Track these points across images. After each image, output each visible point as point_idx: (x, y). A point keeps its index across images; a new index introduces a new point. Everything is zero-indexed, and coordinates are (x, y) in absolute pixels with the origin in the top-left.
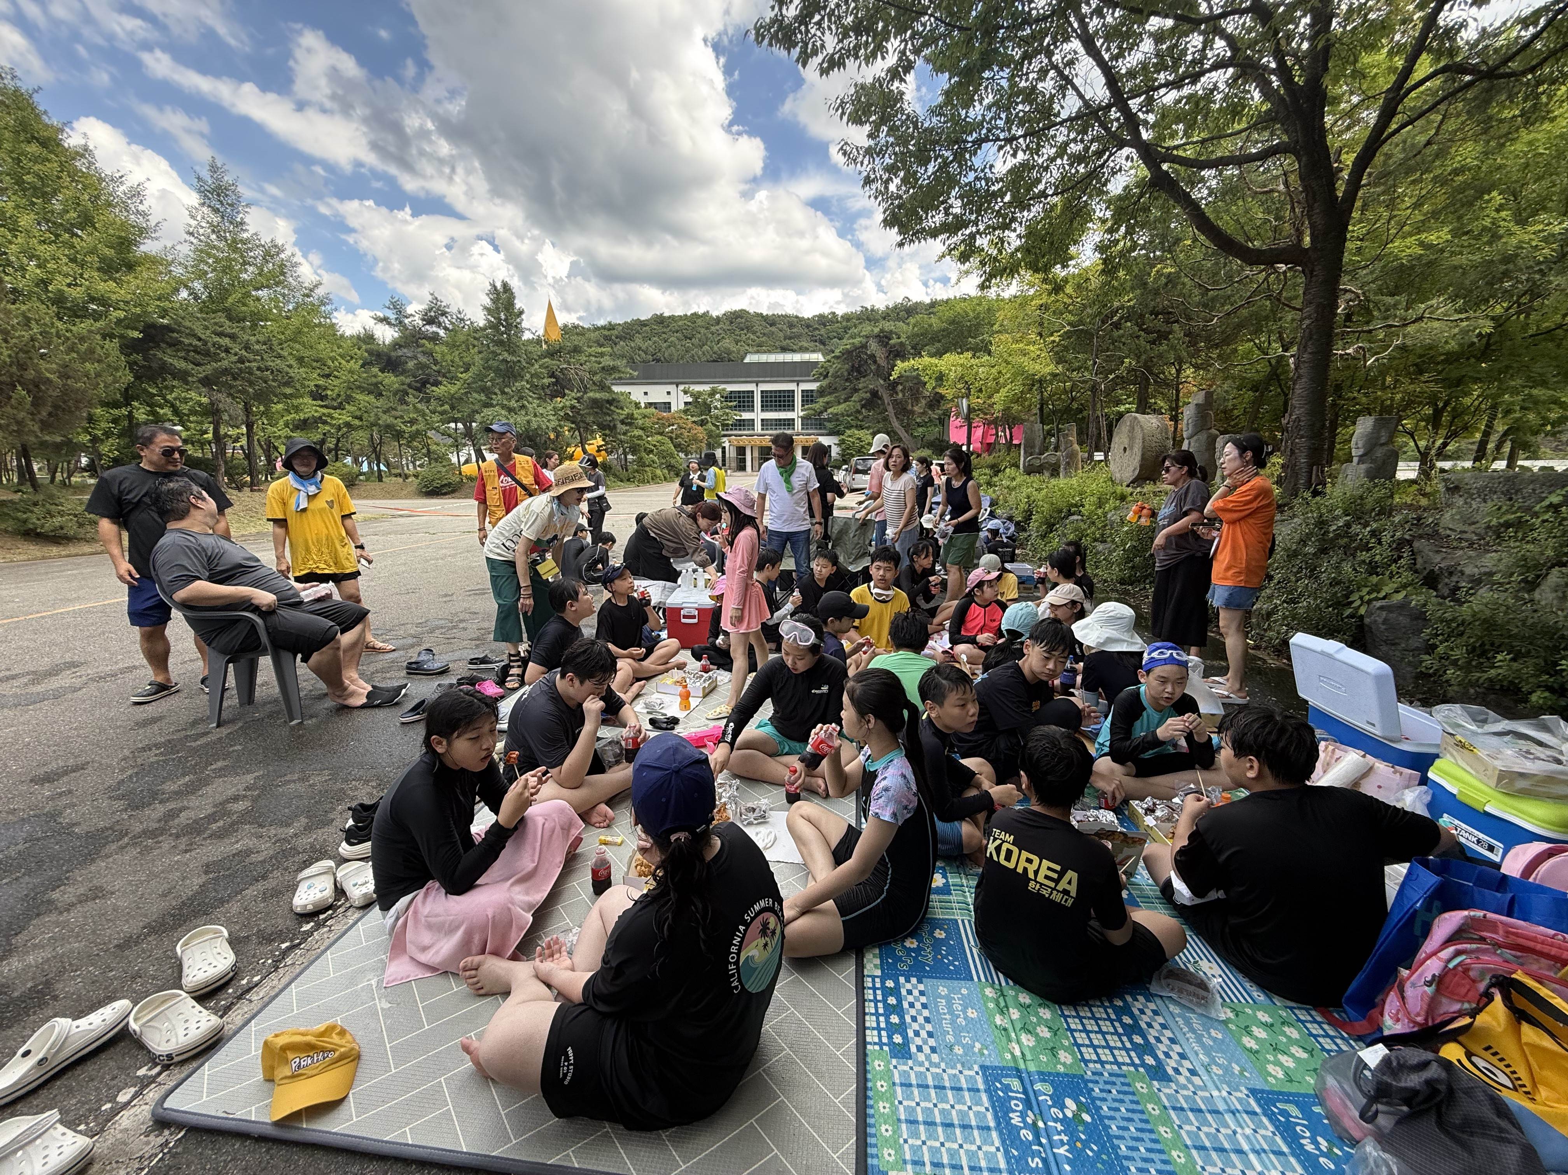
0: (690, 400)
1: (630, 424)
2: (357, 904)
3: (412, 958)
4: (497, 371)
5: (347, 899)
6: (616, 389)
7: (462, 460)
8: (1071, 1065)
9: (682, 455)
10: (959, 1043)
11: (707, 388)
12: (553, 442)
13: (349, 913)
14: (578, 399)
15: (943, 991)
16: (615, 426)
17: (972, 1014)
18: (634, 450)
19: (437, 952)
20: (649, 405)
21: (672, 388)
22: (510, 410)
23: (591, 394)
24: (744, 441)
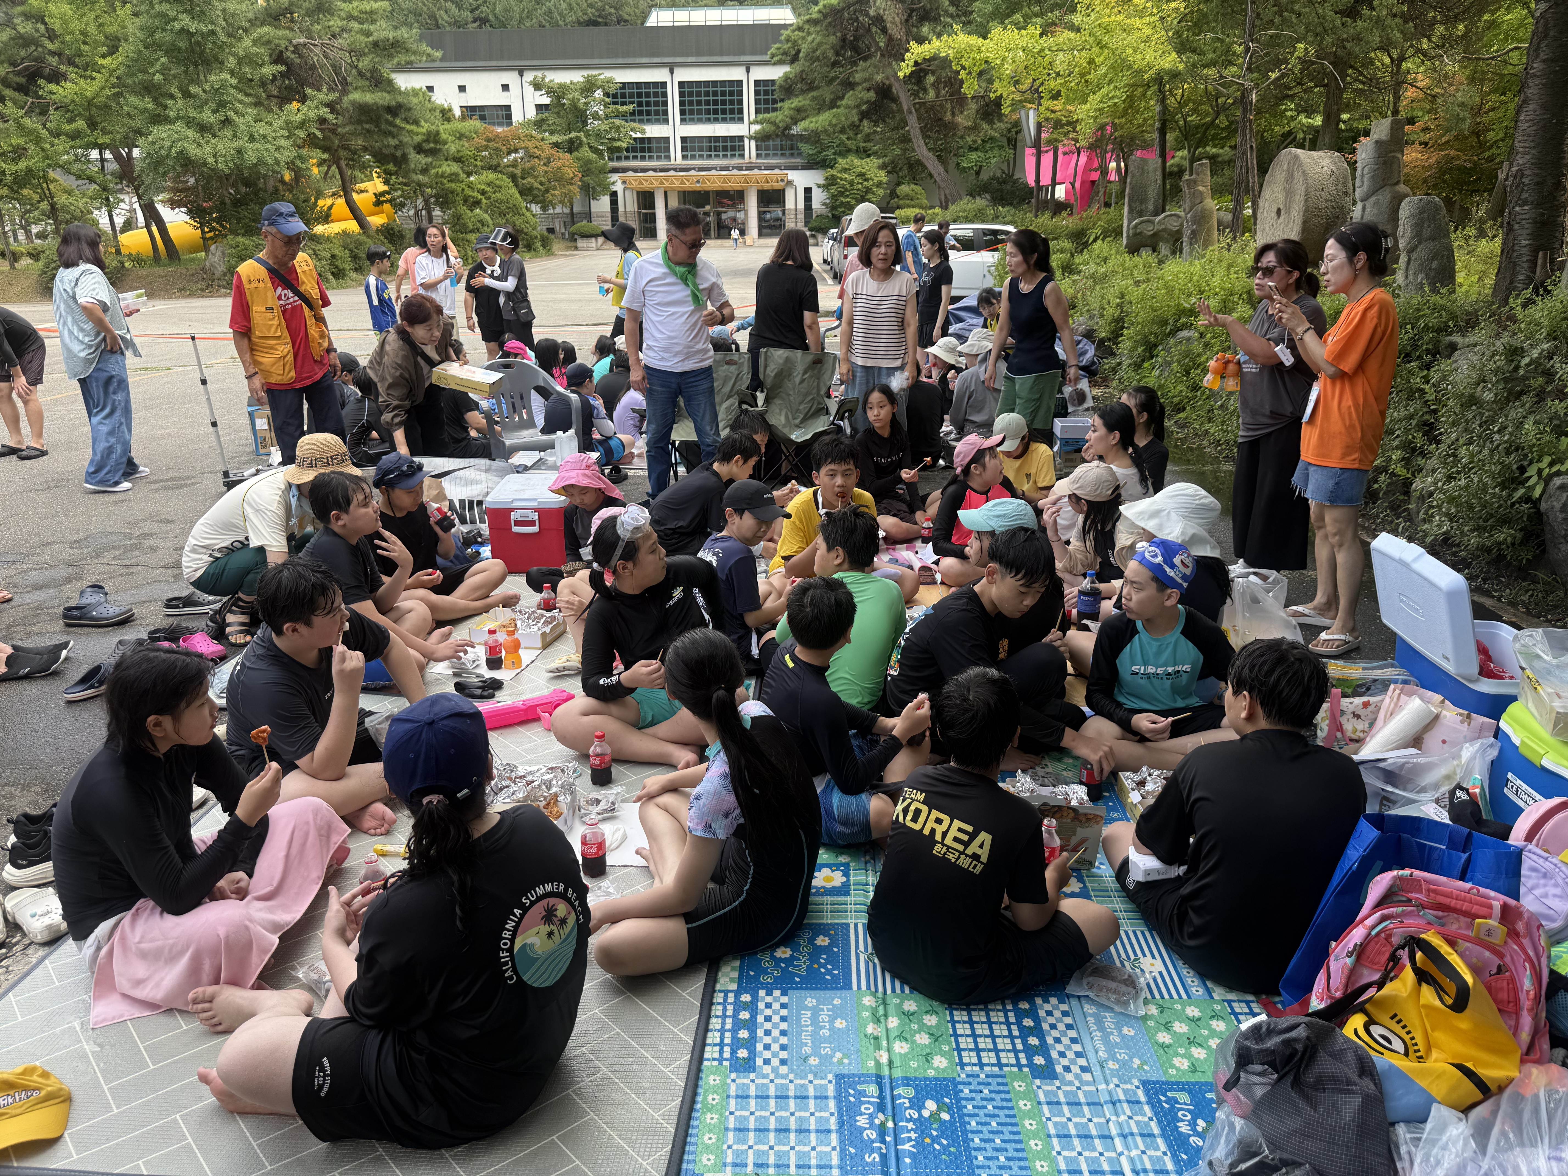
0: (546, 100)
1: (433, 152)
2: (39, 938)
3: (125, 996)
4: (172, 51)
5: (24, 935)
6: (405, 82)
7: (119, 221)
8: (944, 1070)
9: (535, 208)
10: (816, 1053)
11: (576, 77)
12: (290, 187)
13: (30, 951)
14: (331, 106)
15: (810, 1002)
16: (405, 158)
17: (840, 1024)
18: (444, 199)
19: (158, 985)
20: (470, 111)
21: (510, 78)
22: (203, 128)
23: (356, 96)
24: (650, 180)
